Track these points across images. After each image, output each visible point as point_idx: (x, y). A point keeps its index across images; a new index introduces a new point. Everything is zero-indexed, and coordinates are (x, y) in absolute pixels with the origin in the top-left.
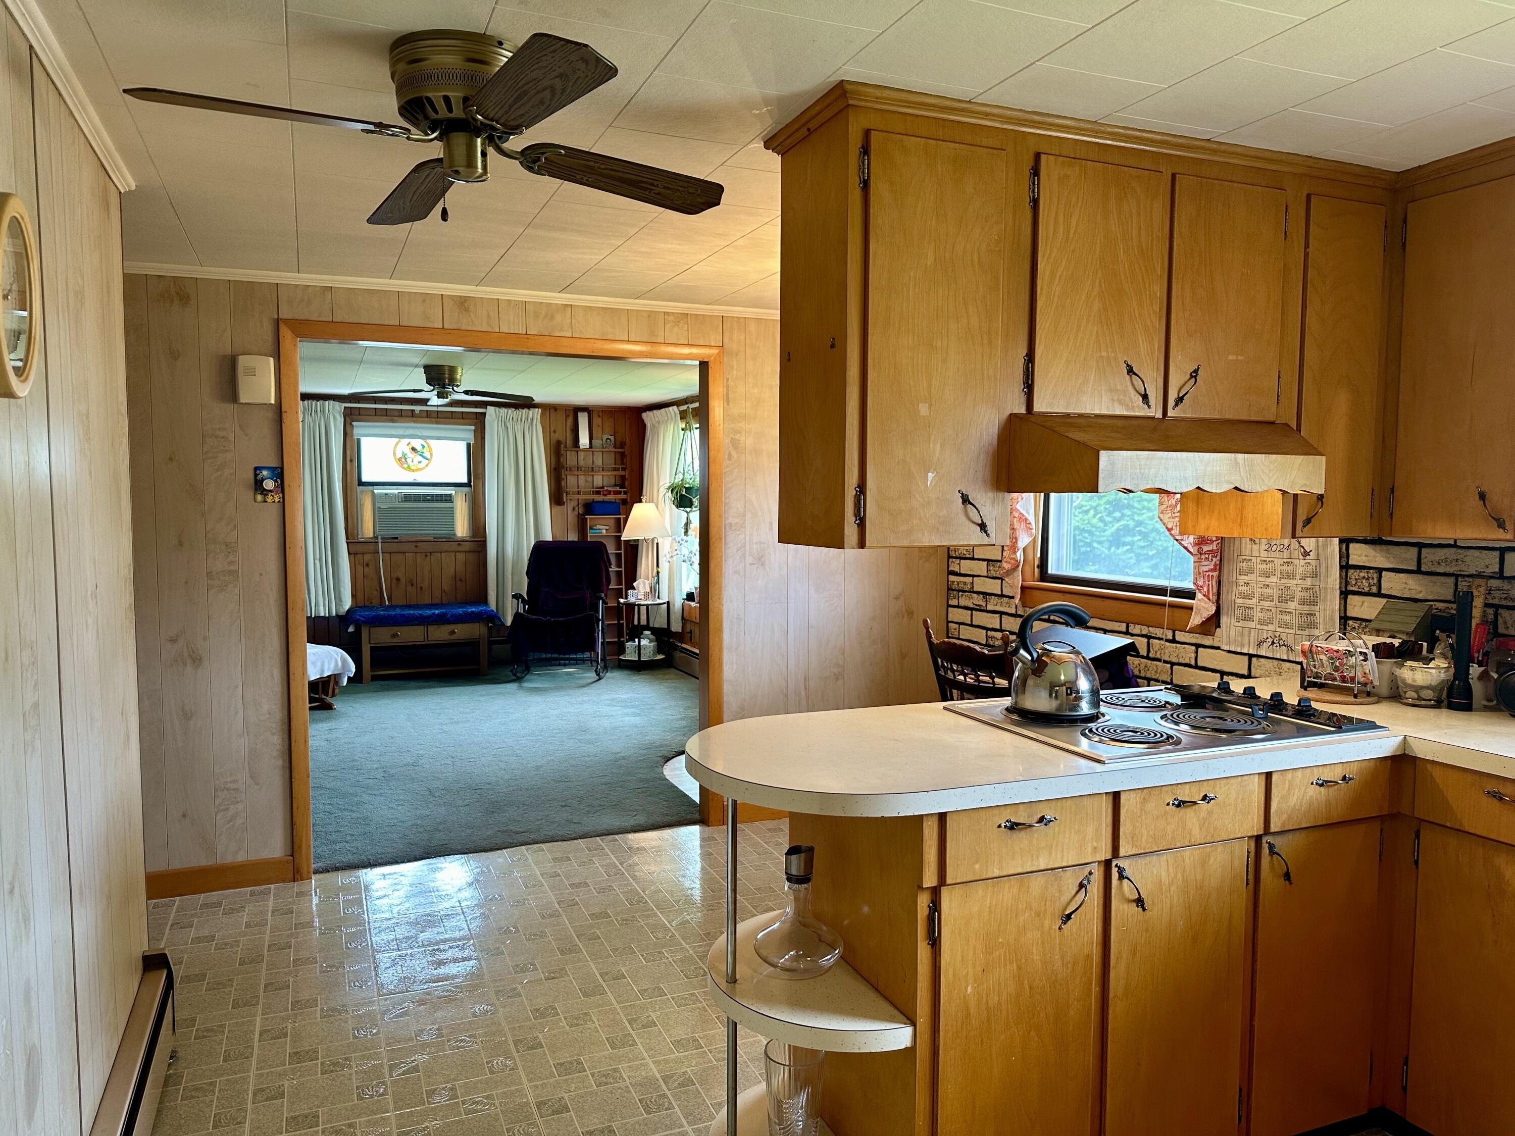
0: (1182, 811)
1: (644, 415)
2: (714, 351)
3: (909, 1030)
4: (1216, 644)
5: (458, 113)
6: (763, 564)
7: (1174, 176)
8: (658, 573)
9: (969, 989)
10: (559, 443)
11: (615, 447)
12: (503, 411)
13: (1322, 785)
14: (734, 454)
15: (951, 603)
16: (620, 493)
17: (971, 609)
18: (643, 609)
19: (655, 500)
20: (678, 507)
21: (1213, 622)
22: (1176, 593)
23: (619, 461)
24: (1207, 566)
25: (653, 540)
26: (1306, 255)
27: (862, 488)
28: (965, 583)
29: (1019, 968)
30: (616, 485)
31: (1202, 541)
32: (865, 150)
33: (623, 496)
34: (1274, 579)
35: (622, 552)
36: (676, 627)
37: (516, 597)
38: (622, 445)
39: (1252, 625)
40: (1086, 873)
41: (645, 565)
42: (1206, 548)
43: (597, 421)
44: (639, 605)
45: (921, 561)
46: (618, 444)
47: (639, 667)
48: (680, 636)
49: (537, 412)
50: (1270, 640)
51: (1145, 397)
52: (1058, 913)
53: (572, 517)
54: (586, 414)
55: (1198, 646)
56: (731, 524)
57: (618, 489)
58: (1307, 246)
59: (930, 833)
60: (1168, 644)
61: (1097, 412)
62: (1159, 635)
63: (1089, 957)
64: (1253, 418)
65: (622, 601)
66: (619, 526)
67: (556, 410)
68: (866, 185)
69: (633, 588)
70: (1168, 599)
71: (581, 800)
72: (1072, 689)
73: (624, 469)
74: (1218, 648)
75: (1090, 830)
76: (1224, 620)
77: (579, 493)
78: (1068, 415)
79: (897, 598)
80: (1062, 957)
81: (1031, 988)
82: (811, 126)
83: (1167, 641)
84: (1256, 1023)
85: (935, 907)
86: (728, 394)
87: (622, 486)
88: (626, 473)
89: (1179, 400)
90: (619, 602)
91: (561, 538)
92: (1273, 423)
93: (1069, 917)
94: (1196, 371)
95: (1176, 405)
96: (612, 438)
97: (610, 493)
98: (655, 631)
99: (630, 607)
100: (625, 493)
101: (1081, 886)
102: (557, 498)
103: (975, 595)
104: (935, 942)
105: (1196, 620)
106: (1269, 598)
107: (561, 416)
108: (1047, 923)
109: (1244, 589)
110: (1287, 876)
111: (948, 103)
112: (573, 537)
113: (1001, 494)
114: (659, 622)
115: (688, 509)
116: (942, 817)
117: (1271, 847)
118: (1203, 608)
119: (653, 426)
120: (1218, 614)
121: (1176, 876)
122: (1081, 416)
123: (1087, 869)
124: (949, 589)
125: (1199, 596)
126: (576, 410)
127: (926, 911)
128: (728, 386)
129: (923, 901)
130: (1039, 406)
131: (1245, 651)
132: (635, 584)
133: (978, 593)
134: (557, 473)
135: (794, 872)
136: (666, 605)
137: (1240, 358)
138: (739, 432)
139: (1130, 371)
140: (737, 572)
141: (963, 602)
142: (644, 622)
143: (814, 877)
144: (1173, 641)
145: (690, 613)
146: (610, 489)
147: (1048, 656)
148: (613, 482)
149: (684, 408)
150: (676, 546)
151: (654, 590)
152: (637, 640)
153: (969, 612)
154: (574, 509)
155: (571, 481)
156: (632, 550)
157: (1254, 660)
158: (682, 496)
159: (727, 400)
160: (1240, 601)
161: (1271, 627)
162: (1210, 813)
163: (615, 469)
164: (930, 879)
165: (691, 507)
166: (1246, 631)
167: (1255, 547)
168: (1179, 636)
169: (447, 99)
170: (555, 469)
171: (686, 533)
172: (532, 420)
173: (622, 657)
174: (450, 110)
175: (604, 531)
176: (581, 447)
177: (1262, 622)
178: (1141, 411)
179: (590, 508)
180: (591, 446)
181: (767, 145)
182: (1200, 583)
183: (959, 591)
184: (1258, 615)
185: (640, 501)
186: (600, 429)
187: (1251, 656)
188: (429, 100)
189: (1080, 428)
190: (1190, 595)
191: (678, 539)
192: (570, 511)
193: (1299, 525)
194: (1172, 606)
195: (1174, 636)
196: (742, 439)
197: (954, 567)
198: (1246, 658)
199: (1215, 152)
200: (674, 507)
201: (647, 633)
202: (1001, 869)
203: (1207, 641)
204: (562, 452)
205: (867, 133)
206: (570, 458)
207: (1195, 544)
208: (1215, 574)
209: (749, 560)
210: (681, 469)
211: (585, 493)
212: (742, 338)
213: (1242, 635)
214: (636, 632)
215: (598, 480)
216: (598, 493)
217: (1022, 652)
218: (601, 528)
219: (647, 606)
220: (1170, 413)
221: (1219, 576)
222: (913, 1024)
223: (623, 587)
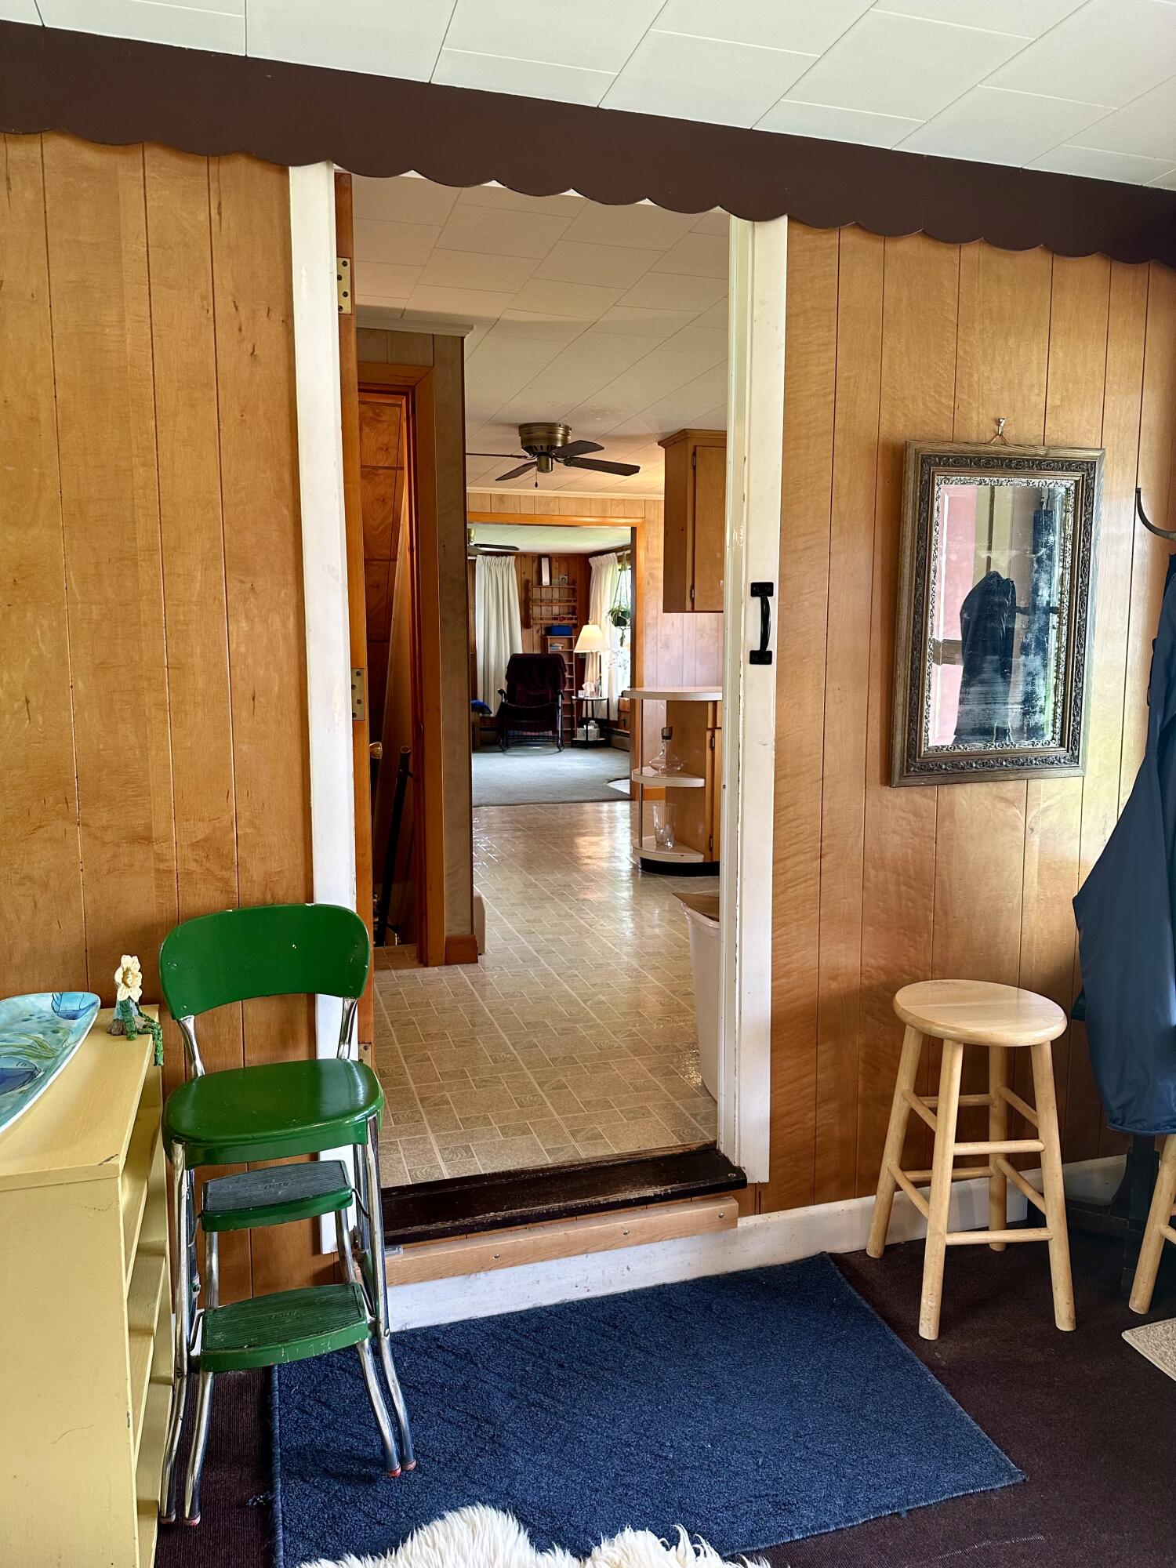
1: (590, 560)
2: (640, 520)
3: (702, 780)
5: (545, 450)
6: (668, 648)
8: (600, 677)
10: (527, 581)
11: (568, 584)
12: (488, 558)
14: (651, 582)
16: (572, 619)
18: (590, 703)
19: (598, 623)
20: (616, 626)
23: (571, 595)
25: (597, 653)
27: (693, 587)
30: (568, 613)
32: (694, 454)
33: (574, 621)
35: (574, 663)
36: (614, 717)
37: (501, 692)
38: (574, 583)
41: (591, 673)
43: (555, 565)
44: (587, 700)
46: (571, 581)
47: (586, 745)
48: (616, 724)
49: (512, 559)
53: (536, 638)
54: (547, 559)
56: (649, 624)
57: (570, 616)
59: (710, 706)
65: (574, 697)
66: (572, 644)
67: (525, 556)
68: (694, 468)
69: (582, 689)
71: (559, 792)
73: (575, 601)
77: (541, 619)
82: (676, 440)
85: (713, 736)
86: (647, 546)
87: (574, 614)
88: (577, 604)
90: (572, 699)
91: (527, 652)
96: (566, 577)
97: (564, 619)
98: (598, 721)
99: (580, 701)
100: (576, 619)
102: (526, 623)
104: (713, 749)
107: (529, 561)
112: (537, 651)
114: (602, 715)
115: (623, 627)
116: (714, 702)
119: (597, 568)
126: (540, 557)
127: (710, 738)
128: (647, 542)
129: (709, 734)
132: (583, 686)
134: (526, 604)
135: (665, 735)
136: (606, 701)
138: (654, 569)
140: (652, 652)
142: (590, 715)
143: (673, 737)
145: (624, 705)
146: (565, 616)
148: (567, 611)
149: (620, 554)
150: (614, 656)
151: (597, 690)
152: (585, 726)
154: (538, 631)
155: (536, 611)
156: (581, 661)
158: (619, 617)
159: (647, 550)
163: (568, 601)
164: (710, 726)
165: (625, 625)
169: (541, 447)
170: (525, 601)
171: (622, 644)
172: (509, 564)
173: (574, 739)
174: (542, 449)
175: (560, 648)
176: (544, 585)
179: (549, 631)
180: (551, 584)
181: (659, 444)
185: (587, 623)
186: (557, 572)
188: (535, 447)
191: (616, 651)
192: (535, 634)
196: (656, 572)
200: (613, 626)
201: (592, 721)
204: (531, 589)
205: (695, 447)
206: (536, 593)
209: (659, 645)
210: (618, 598)
211: (547, 619)
212: (656, 512)
214: (585, 722)
215: (556, 610)
216: (556, 619)
218: (558, 646)
219: (592, 701)
222: (705, 778)
223: (574, 690)
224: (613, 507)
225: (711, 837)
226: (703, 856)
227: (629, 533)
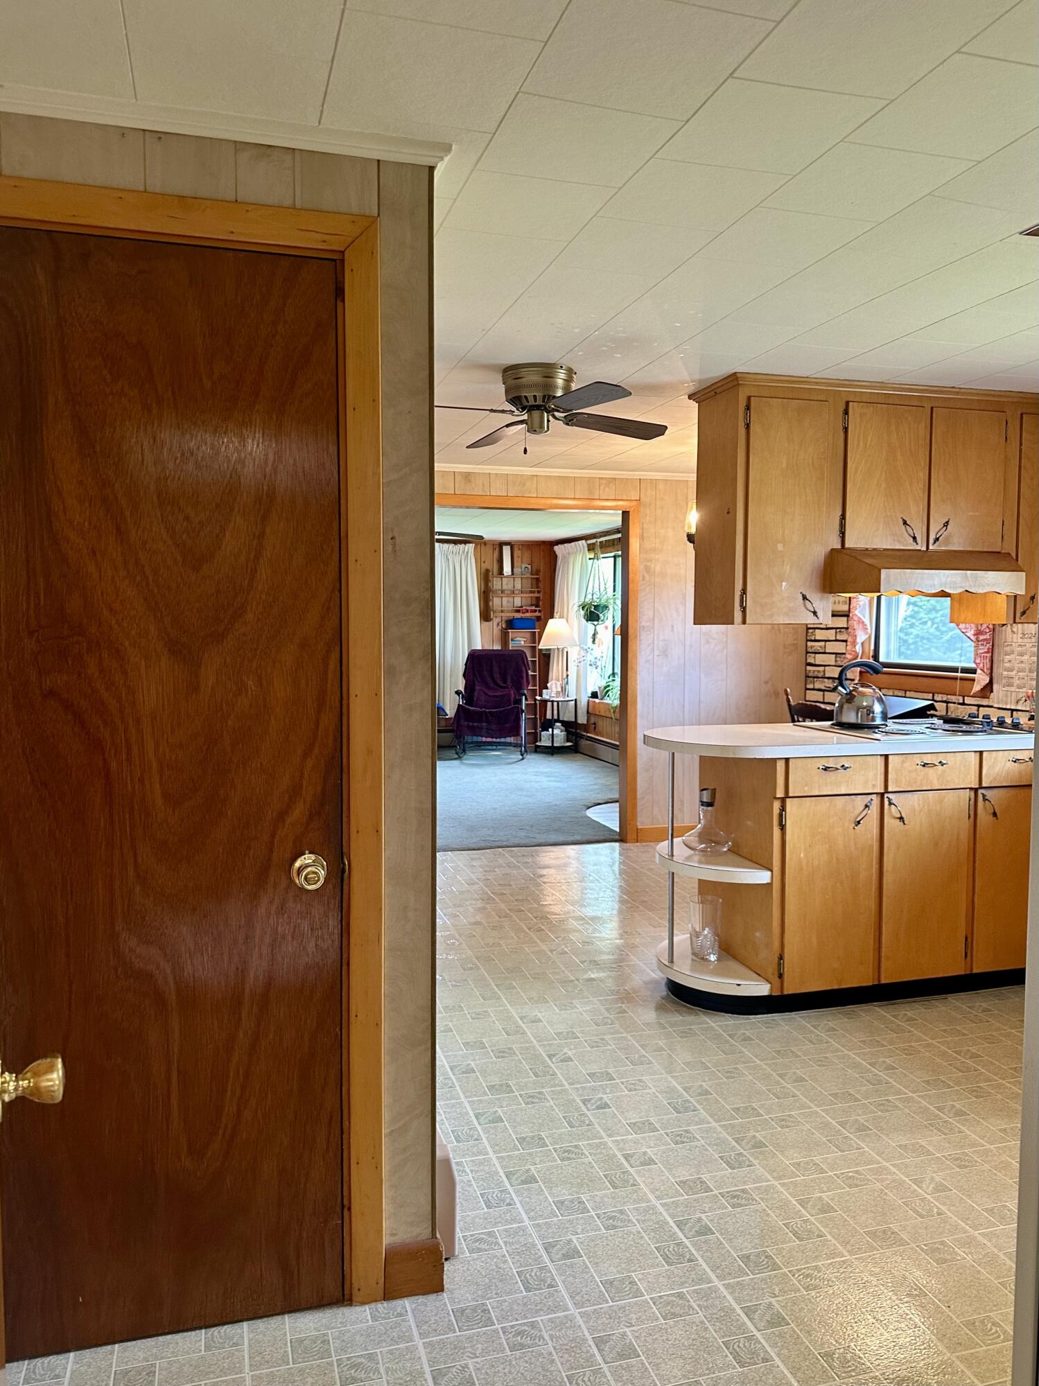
0: (926, 769)
1: (556, 548)
2: (635, 503)
3: (768, 874)
4: (990, 704)
5: (539, 402)
6: (666, 656)
7: (932, 408)
8: (567, 676)
9: (802, 855)
10: (487, 571)
11: (532, 574)
12: (446, 546)
13: (1015, 762)
14: (646, 575)
15: (808, 687)
16: (535, 611)
17: (823, 691)
18: (555, 704)
19: (565, 616)
20: (587, 621)
21: (989, 688)
22: (965, 670)
23: (534, 586)
24: (983, 649)
25: (563, 650)
26: (1021, 450)
27: (744, 591)
28: (819, 671)
29: (830, 847)
30: (532, 605)
31: (978, 633)
32: (748, 408)
33: (537, 614)
34: (1026, 657)
35: (537, 659)
36: (582, 719)
37: (458, 693)
38: (538, 572)
39: (1013, 689)
40: (869, 800)
41: (556, 670)
42: (981, 637)
43: (517, 553)
44: (553, 701)
45: (785, 656)
46: (534, 571)
47: (552, 751)
48: (585, 727)
49: (471, 547)
50: (1024, 699)
51: (914, 538)
52: (852, 819)
53: (497, 631)
54: (509, 547)
55: (979, 706)
56: (643, 627)
57: (534, 608)
58: (1021, 444)
59: (780, 766)
60: (960, 706)
61: (885, 547)
62: (954, 701)
63: (871, 847)
64: (985, 550)
65: (538, 698)
66: (535, 638)
67: (485, 544)
68: (748, 426)
69: (547, 688)
70: (959, 675)
72: (870, 710)
73: (539, 592)
74: (992, 707)
75: (871, 774)
76: (995, 687)
77: (502, 611)
78: (867, 549)
79: (766, 683)
80: (855, 844)
81: (837, 859)
82: (718, 391)
83: (959, 704)
84: (976, 899)
85: (783, 809)
86: (643, 534)
87: (537, 606)
88: (541, 595)
89: (937, 539)
90: (535, 700)
91: (488, 647)
92: (999, 553)
93: (859, 822)
94: (947, 522)
95: (935, 542)
96: (529, 566)
97: (527, 611)
98: (564, 723)
99: (545, 702)
100: (540, 611)
101: (866, 806)
102: (485, 616)
103: (826, 680)
104: (783, 827)
105: (977, 688)
106: (1023, 670)
107: (489, 549)
108: (847, 824)
109: (1007, 665)
110: (995, 814)
111: (795, 379)
112: (497, 647)
113: (826, 595)
114: (568, 717)
115: (596, 623)
116: (787, 760)
117: (984, 796)
118: (981, 679)
119: (564, 557)
120: (991, 683)
121: (924, 806)
122: (874, 549)
123: (870, 797)
124: (807, 677)
125: (979, 671)
126: (501, 544)
127: (778, 811)
128: (643, 529)
129: (777, 806)
130: (849, 544)
131: (1008, 707)
132: (548, 685)
133: (829, 678)
134: (486, 595)
135: (705, 800)
136: (573, 702)
137: (977, 514)
138: (651, 561)
139: (905, 523)
140: (647, 661)
141: (817, 686)
142: (556, 717)
144: (963, 704)
145: (594, 707)
146: (528, 608)
147: (856, 692)
148: (529, 602)
149: (590, 542)
150: (583, 653)
151: (563, 690)
152: (550, 730)
153: (822, 693)
154: (498, 624)
155: (496, 602)
156: (546, 657)
157: (1014, 713)
158: (591, 611)
159: (642, 538)
160: (1005, 673)
161: (1024, 690)
162: (944, 772)
163: (531, 592)
164: (780, 794)
165: (598, 621)
166: (1009, 693)
167: (1015, 636)
168: (968, 700)
169: (535, 397)
170: (484, 592)
171: (594, 641)
172: (467, 553)
173: (538, 744)
174: (535, 401)
175: (523, 642)
176: (505, 574)
177: (1019, 687)
178: (914, 547)
179: (511, 624)
180: (513, 574)
181: (690, 397)
182: (978, 661)
183: (814, 677)
184: (1017, 682)
185: (552, 617)
186: (520, 559)
187: (1012, 710)
188: (526, 397)
189: (872, 557)
190: (974, 671)
191: (585, 648)
192: (495, 626)
193: (1018, 615)
194: (962, 679)
195: (964, 700)
196: (653, 566)
197: (810, 660)
198: (1010, 712)
199: (957, 393)
200: (585, 621)
201: (558, 724)
202: (819, 791)
203: (985, 702)
204: (491, 578)
205: (749, 398)
206: (496, 584)
207: (974, 635)
208: (989, 655)
210: (590, 590)
211: (508, 611)
212: (654, 493)
213: (1007, 696)
214: (548, 724)
215: (518, 602)
216: (518, 611)
217: (840, 688)
218: (519, 640)
219: (558, 702)
220: (931, 547)
221: (992, 656)
222: (772, 871)
223: (537, 688)
224: (601, 487)
225: (781, 958)
226: (768, 986)
227: (620, 519)
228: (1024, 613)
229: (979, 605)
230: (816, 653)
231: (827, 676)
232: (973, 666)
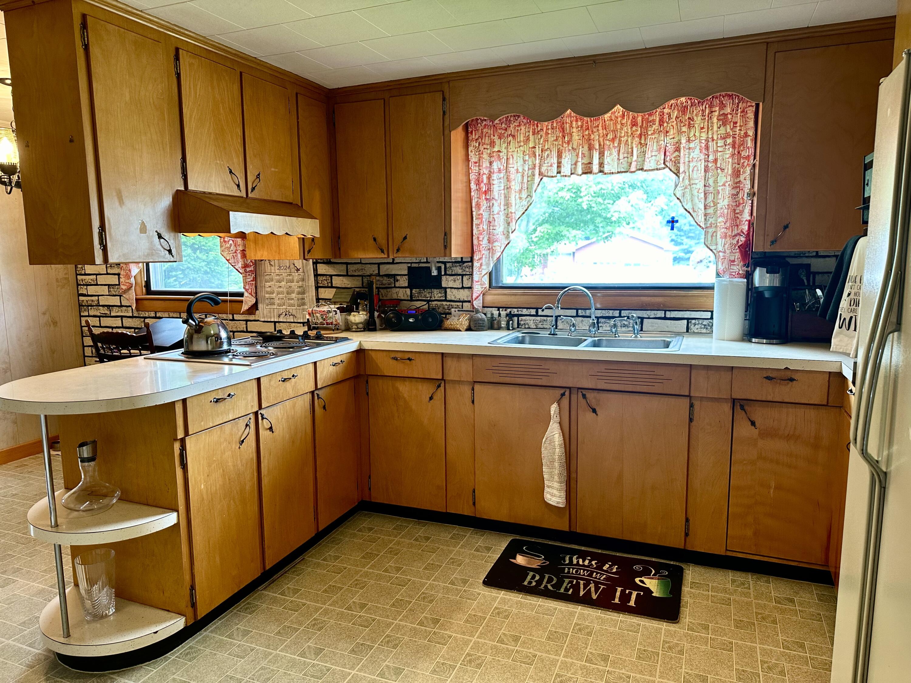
0: (285, 383)
3: (175, 514)
4: (257, 319)
7: (241, 73)
9: (202, 487)
13: (334, 365)
15: (82, 314)
17: (99, 317)
21: (254, 308)
22: (233, 294)
24: (250, 278)
26: (298, 122)
27: (102, 228)
28: (92, 301)
29: (223, 471)
31: (245, 266)
34: (283, 283)
39: (275, 307)
40: (248, 419)
42: (248, 269)
45: (59, 288)
50: (284, 313)
51: (238, 186)
52: (238, 441)
55: (247, 321)
58: (298, 118)
59: (177, 410)
60: (230, 322)
61: (218, 192)
62: (225, 318)
63: (252, 459)
64: (284, 200)
68: (86, 48)
70: (229, 298)
74: (258, 321)
75: (249, 397)
76: (260, 306)
78: (204, 193)
79: (44, 314)
80: (241, 461)
81: (229, 480)
82: (36, 0)
83: (230, 320)
85: (183, 448)
89: (253, 189)
92: (291, 203)
93: (243, 441)
94: (259, 175)
95: (252, 191)
101: (247, 425)
103: (101, 308)
104: (184, 466)
105: (245, 307)
106: (282, 293)
108: (234, 446)
109: (269, 289)
110: (324, 407)
111: (130, 9)
116: (184, 401)
117: (318, 395)
118: (248, 301)
120: (256, 302)
121: (284, 414)
122: (210, 193)
123: (249, 417)
124: (80, 305)
125: (246, 294)
127: (179, 452)
129: (177, 446)
130: (191, 187)
131: (272, 320)
133: (103, 306)
137: (276, 170)
139: (231, 172)
141: (92, 313)
144: (233, 320)
153: (98, 319)
157: (277, 324)
160: (267, 296)
161: (284, 307)
162: (296, 383)
164: (179, 435)
166: (272, 310)
167: (273, 268)
168: (236, 317)
177: (279, 305)
178: (236, 193)
182: (247, 288)
183: (88, 306)
184: (277, 302)
187: (275, 322)
189: (215, 200)
190: (241, 295)
193: (306, 253)
194: (231, 301)
195: (233, 317)
197: (83, 291)
198: (273, 324)
199: (258, 64)
202: (213, 423)
203: (252, 317)
205: (84, 16)
207: (242, 268)
208: (254, 282)
213: (270, 312)
217: (190, 321)
220: (250, 195)
221: (256, 284)
222: (177, 511)
225: (193, 588)
226: (184, 620)
228: (309, 251)
229: (274, 245)
230: (87, 285)
231: (100, 304)
232: (243, 290)
